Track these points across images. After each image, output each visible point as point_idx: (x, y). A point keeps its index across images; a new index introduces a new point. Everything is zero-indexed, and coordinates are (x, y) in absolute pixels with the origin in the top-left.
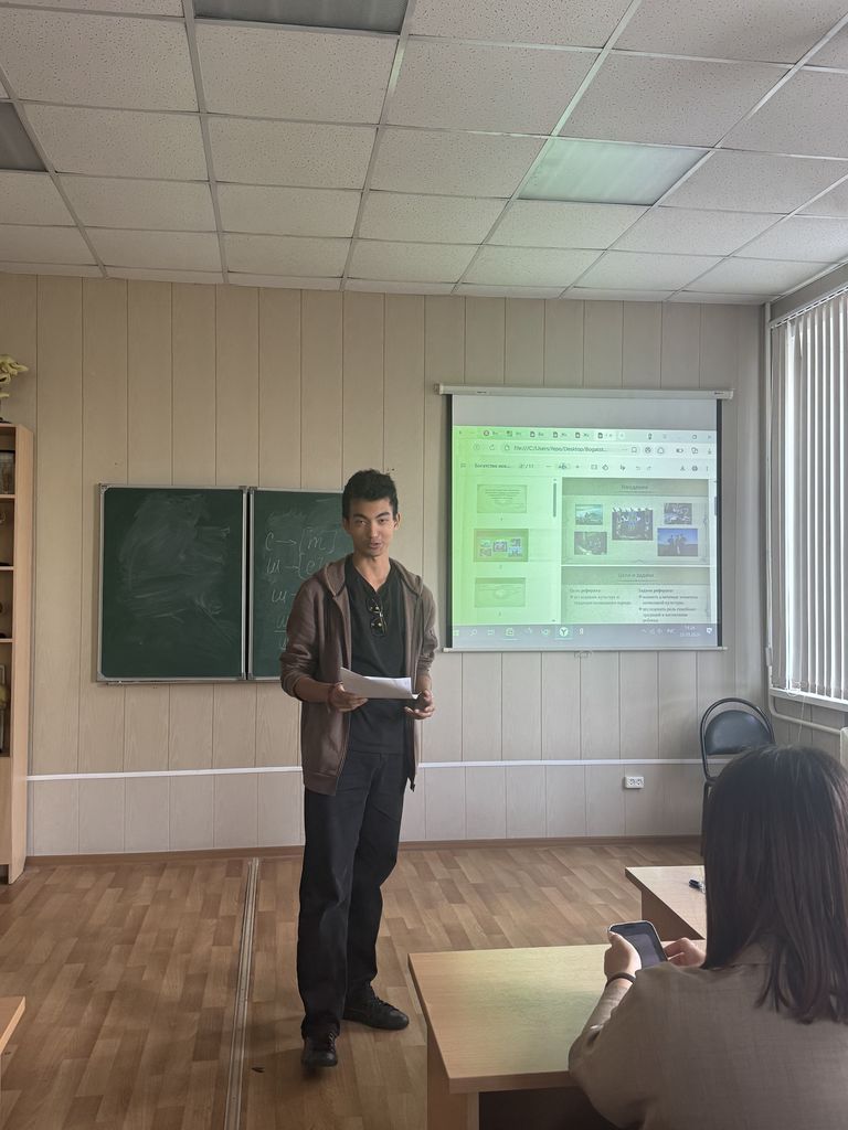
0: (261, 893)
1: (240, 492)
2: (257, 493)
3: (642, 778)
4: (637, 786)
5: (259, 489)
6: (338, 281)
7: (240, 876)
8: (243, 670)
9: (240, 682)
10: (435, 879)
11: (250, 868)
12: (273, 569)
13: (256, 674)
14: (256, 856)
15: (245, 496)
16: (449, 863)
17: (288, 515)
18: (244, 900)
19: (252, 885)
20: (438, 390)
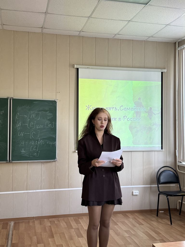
1: (7, 99)
2: (13, 99)
3: (138, 192)
4: (136, 194)
5: (14, 98)
6: (41, 29)
7: (7, 228)
8: (8, 159)
9: (7, 163)
11: (10, 226)
12: (19, 125)
13: (12, 160)
14: (12, 221)
15: (9, 100)
16: (77, 222)
17: (24, 107)
19: (11, 232)
20: (74, 67)
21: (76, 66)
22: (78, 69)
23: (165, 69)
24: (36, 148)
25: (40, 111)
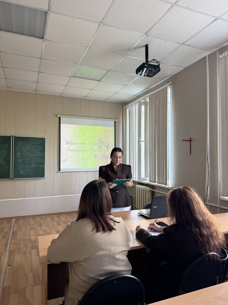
0: (15, 226)
1: (10, 137)
2: (15, 137)
6: (34, 91)
7: (10, 223)
8: (11, 177)
9: (10, 179)
10: (55, 221)
11: (12, 221)
12: (19, 154)
13: (14, 178)
14: (14, 218)
15: (12, 138)
16: (58, 217)
17: (22, 142)
18: (10, 228)
19: (13, 225)
20: (57, 116)
21: (58, 116)
22: (60, 118)
23: (116, 119)
24: (31, 170)
25: (33, 145)
